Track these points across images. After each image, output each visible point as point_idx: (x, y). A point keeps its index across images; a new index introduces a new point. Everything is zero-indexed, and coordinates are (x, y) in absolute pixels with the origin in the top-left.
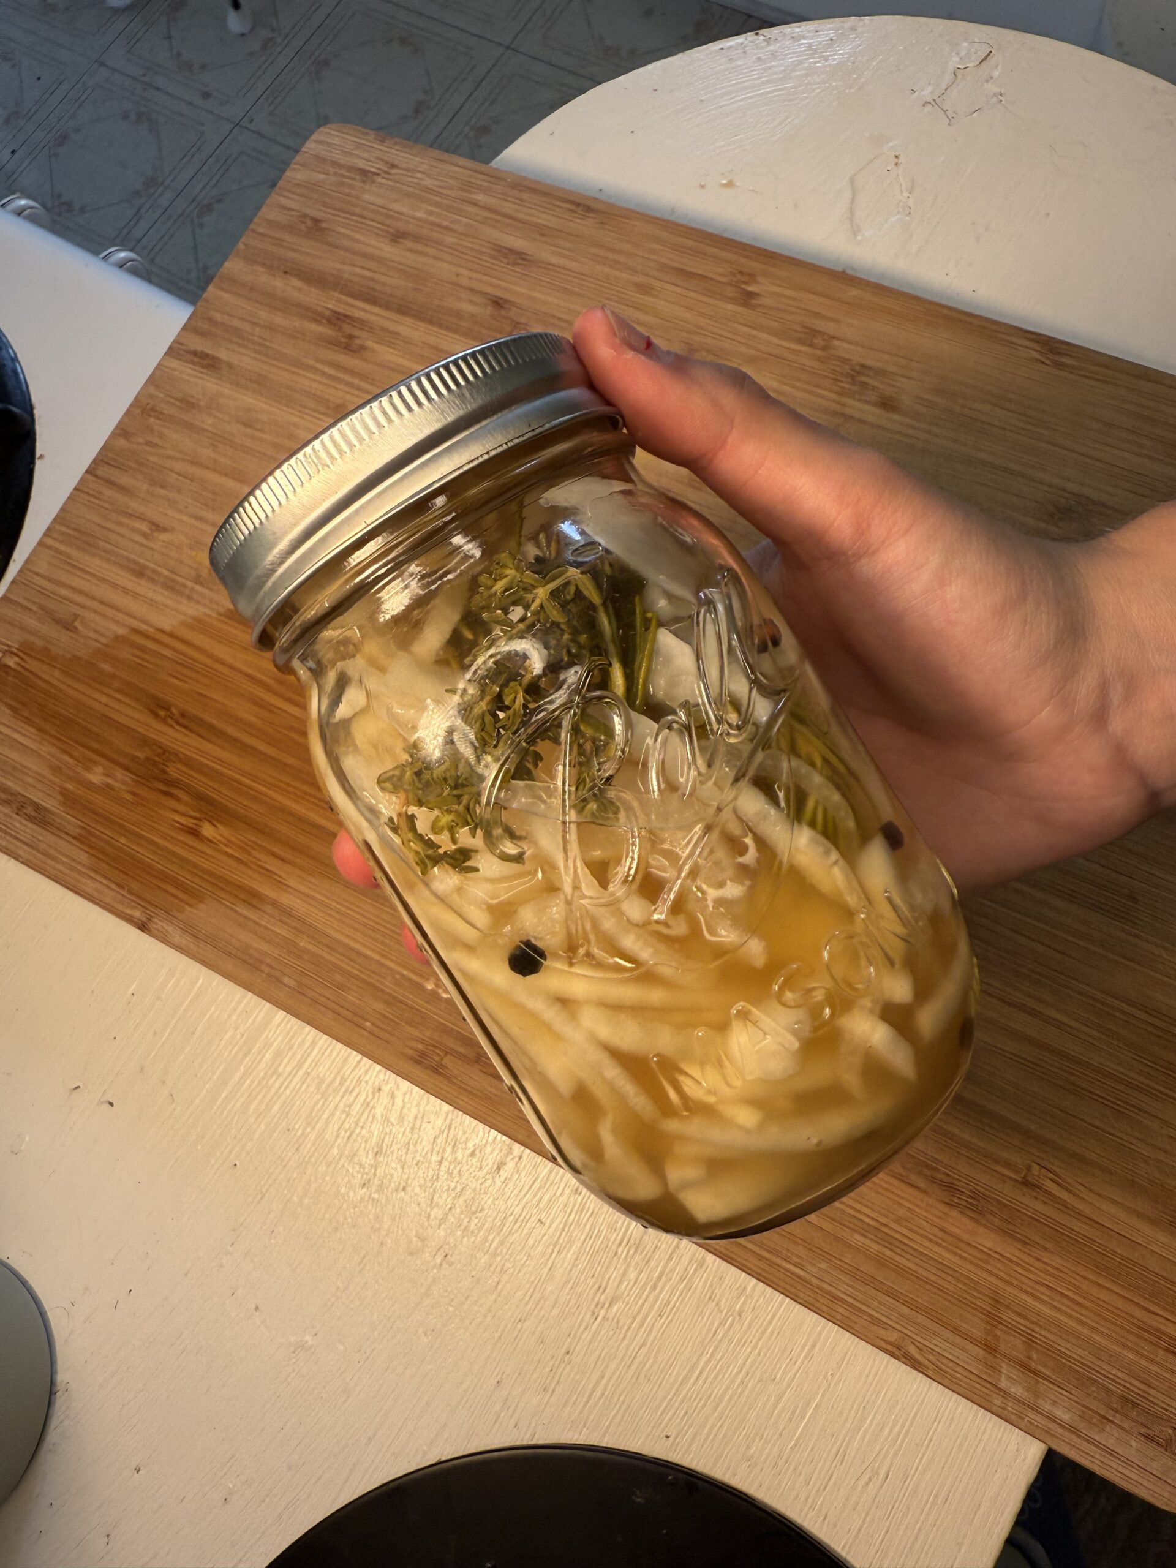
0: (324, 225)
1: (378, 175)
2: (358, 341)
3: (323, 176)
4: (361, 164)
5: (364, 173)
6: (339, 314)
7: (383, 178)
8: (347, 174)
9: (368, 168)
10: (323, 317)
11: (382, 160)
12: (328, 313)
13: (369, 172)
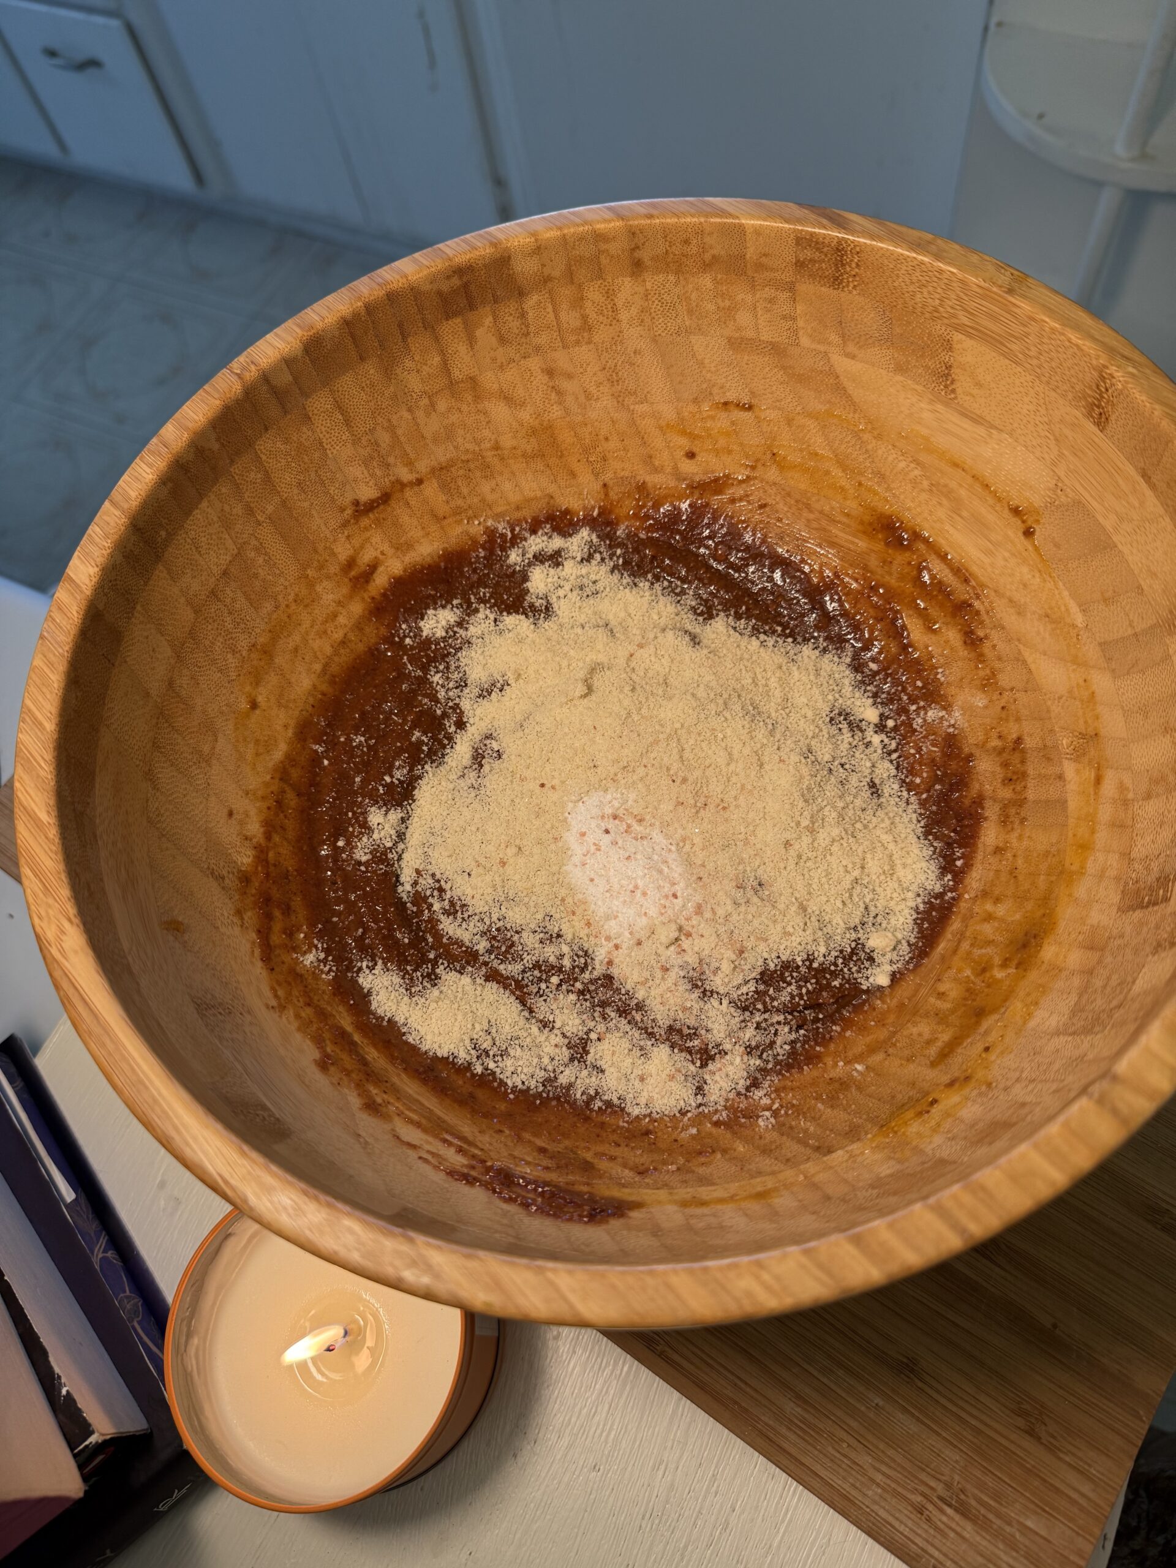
0: (1020, 1422)
1: (941, 1498)
3: (1029, 1523)
4: (968, 1529)
5: (963, 1510)
7: (932, 1488)
8: (991, 1516)
9: (957, 1517)
11: (937, 1528)
13: (956, 1510)
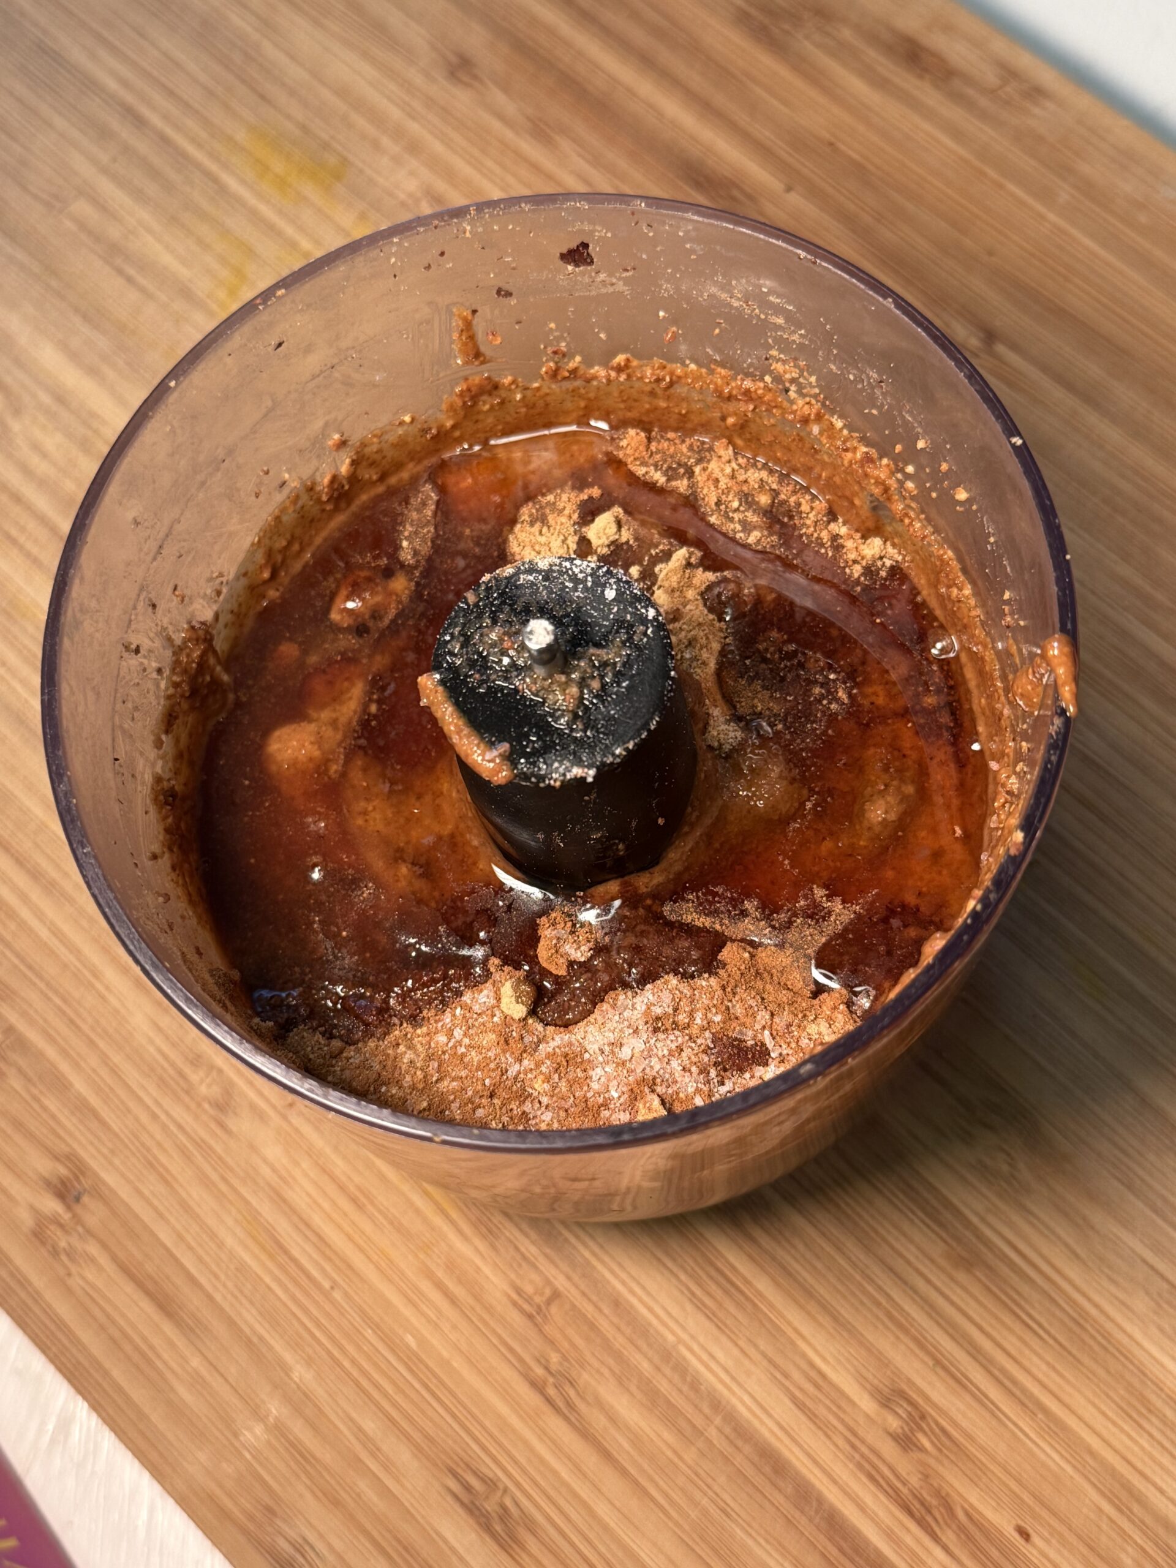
2: (894, 1424)
6: (921, 1523)
10: (962, 1529)
12: (949, 1537)
